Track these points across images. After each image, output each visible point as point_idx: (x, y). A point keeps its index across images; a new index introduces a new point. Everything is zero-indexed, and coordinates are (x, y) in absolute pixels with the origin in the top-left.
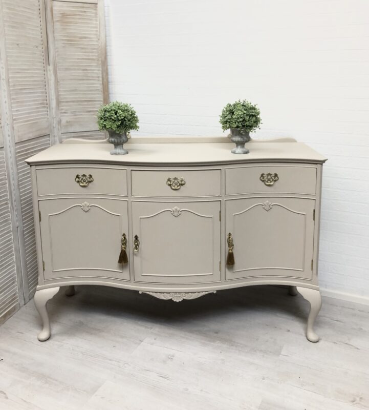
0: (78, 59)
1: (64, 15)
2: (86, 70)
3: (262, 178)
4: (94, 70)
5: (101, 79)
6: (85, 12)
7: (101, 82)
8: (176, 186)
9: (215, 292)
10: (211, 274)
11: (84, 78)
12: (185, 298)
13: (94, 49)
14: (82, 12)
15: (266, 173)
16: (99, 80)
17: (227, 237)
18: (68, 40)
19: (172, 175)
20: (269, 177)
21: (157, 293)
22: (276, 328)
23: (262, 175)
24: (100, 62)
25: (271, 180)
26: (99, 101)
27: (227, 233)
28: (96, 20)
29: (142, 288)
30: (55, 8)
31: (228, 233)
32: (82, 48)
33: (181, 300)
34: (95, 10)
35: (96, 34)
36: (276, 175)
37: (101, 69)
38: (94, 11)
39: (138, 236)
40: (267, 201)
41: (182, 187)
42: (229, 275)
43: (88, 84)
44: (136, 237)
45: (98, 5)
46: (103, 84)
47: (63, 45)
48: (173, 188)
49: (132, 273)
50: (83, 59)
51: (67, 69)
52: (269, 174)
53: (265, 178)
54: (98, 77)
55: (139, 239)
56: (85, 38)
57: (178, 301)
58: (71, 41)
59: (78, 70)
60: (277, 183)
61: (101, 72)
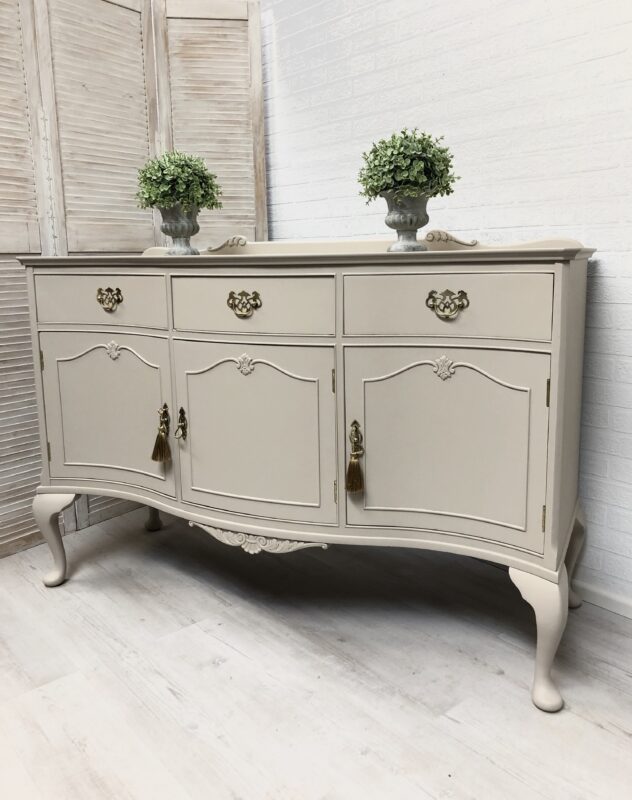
0: (211, 121)
1: (187, 43)
2: (225, 141)
3: (431, 302)
4: (239, 142)
5: (252, 158)
6: (225, 36)
7: (252, 164)
8: (245, 310)
9: (325, 547)
10: (317, 505)
11: (223, 156)
12: (264, 548)
13: (241, 103)
14: (218, 36)
15: (440, 290)
16: (248, 161)
17: (350, 429)
18: (194, 89)
19: (238, 286)
20: (448, 299)
21: (215, 528)
22: (476, 659)
23: (431, 295)
24: (251, 128)
25: (452, 306)
26: (247, 198)
27: (349, 422)
28: (246, 51)
29: (195, 516)
30: (171, 31)
31: (352, 421)
32: (219, 103)
33: (256, 552)
34: (244, 31)
35: (245, 77)
36: (463, 294)
37: (252, 140)
38: (243, 34)
39: (185, 410)
40: (442, 357)
41: (255, 312)
42: (355, 513)
43: (228, 167)
44: (182, 412)
45: (249, 23)
46: (255, 166)
47: (185, 97)
48: (239, 313)
49: (178, 483)
50: (219, 121)
51: (190, 140)
52: (448, 293)
53: (438, 301)
54: (248, 155)
55: (186, 416)
56: (224, 83)
57: (252, 552)
58: (199, 90)
59: (211, 141)
60: (464, 314)
61: (252, 145)
